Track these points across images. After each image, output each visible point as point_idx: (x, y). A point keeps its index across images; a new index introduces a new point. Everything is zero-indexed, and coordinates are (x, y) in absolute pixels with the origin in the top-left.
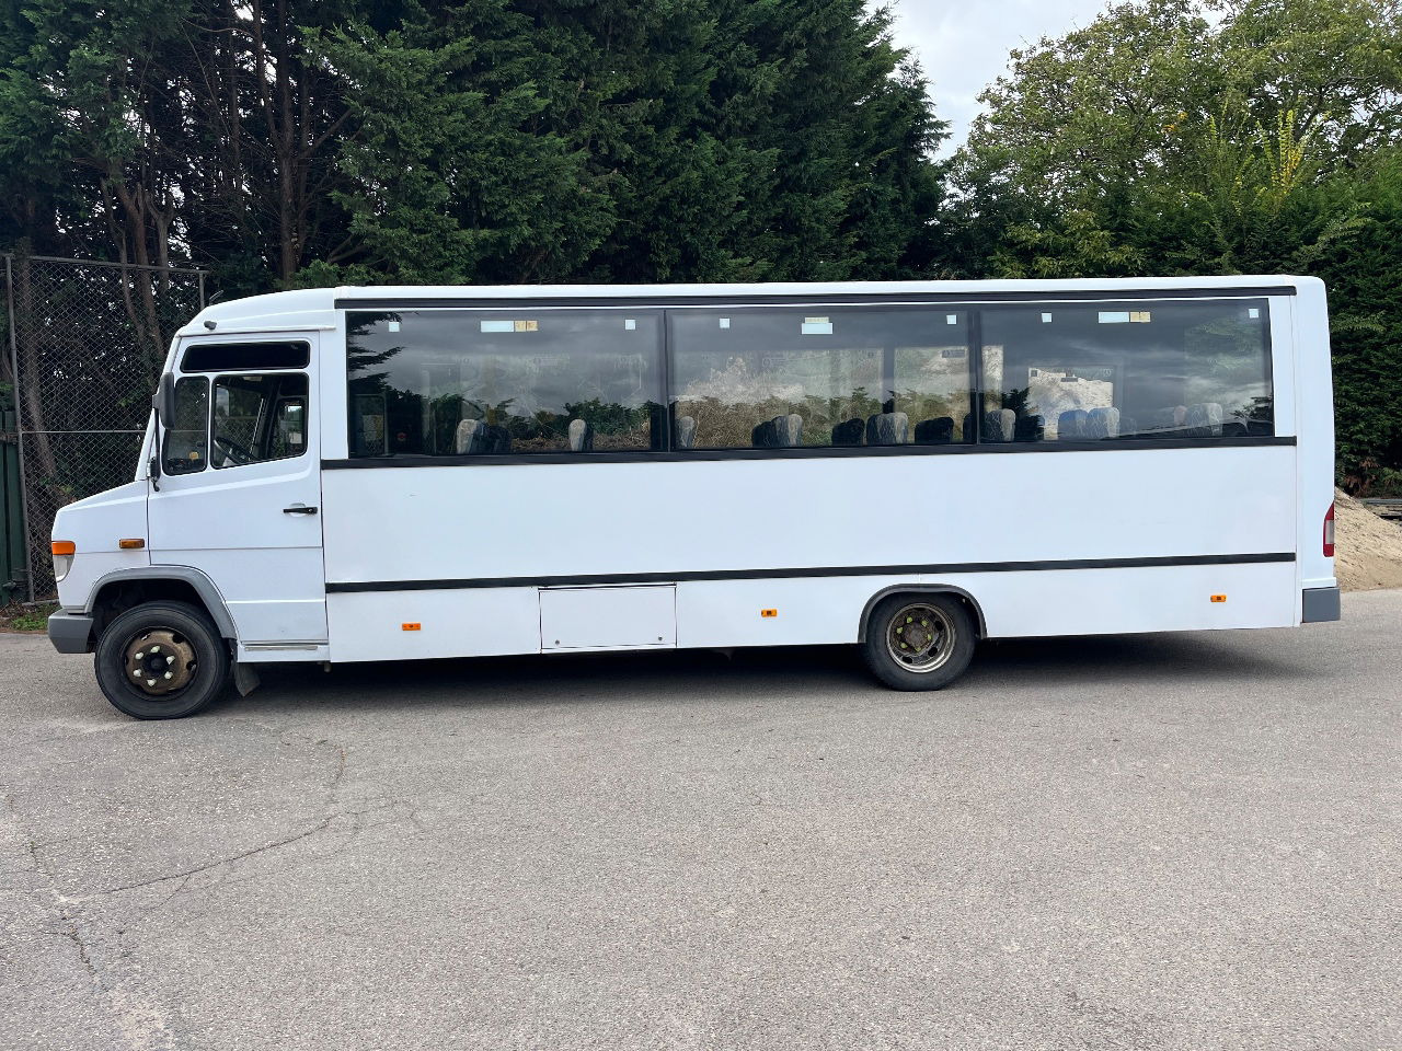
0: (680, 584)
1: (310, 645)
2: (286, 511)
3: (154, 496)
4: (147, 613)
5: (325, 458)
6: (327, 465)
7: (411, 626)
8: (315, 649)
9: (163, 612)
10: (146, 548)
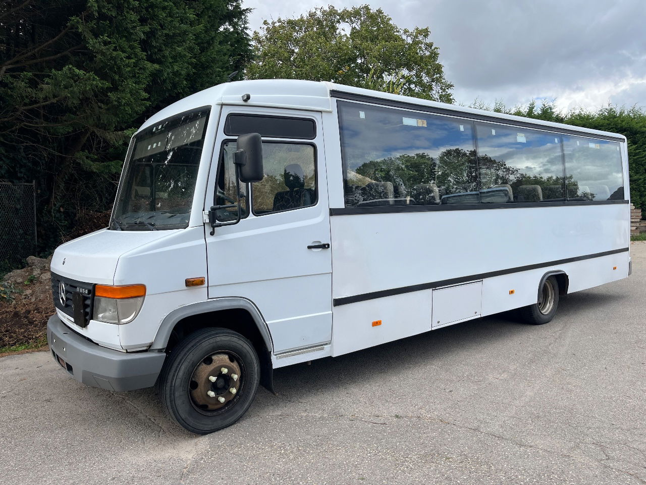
0: (485, 280)
1: (320, 346)
2: (309, 247)
3: (210, 239)
4: (212, 341)
5: (332, 207)
6: (334, 212)
7: (377, 323)
8: (323, 349)
9: (223, 338)
10: (206, 285)
